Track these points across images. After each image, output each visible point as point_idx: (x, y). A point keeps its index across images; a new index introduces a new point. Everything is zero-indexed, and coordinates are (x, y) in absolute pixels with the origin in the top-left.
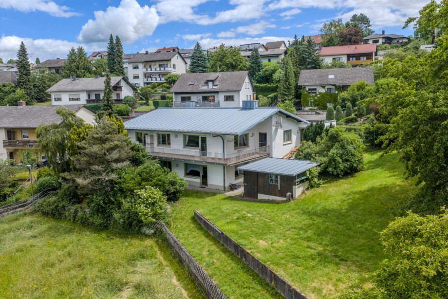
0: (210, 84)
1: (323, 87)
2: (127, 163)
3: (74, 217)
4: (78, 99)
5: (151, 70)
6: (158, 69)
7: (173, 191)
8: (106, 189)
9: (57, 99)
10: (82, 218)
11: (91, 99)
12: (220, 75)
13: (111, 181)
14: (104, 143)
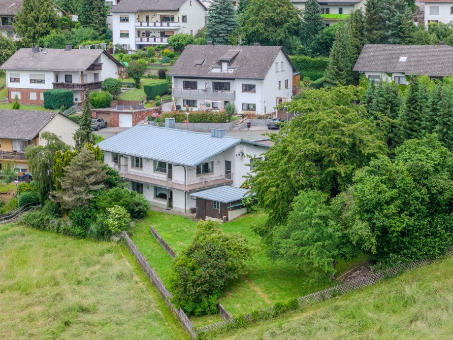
0: (225, 65)
1: (390, 75)
2: (102, 186)
3: (58, 229)
4: (42, 82)
5: (148, 26)
6: (158, 24)
7: (137, 210)
8: (85, 206)
9: (13, 80)
10: (65, 230)
11: (59, 82)
12: (241, 51)
13: (89, 200)
14: (85, 170)
